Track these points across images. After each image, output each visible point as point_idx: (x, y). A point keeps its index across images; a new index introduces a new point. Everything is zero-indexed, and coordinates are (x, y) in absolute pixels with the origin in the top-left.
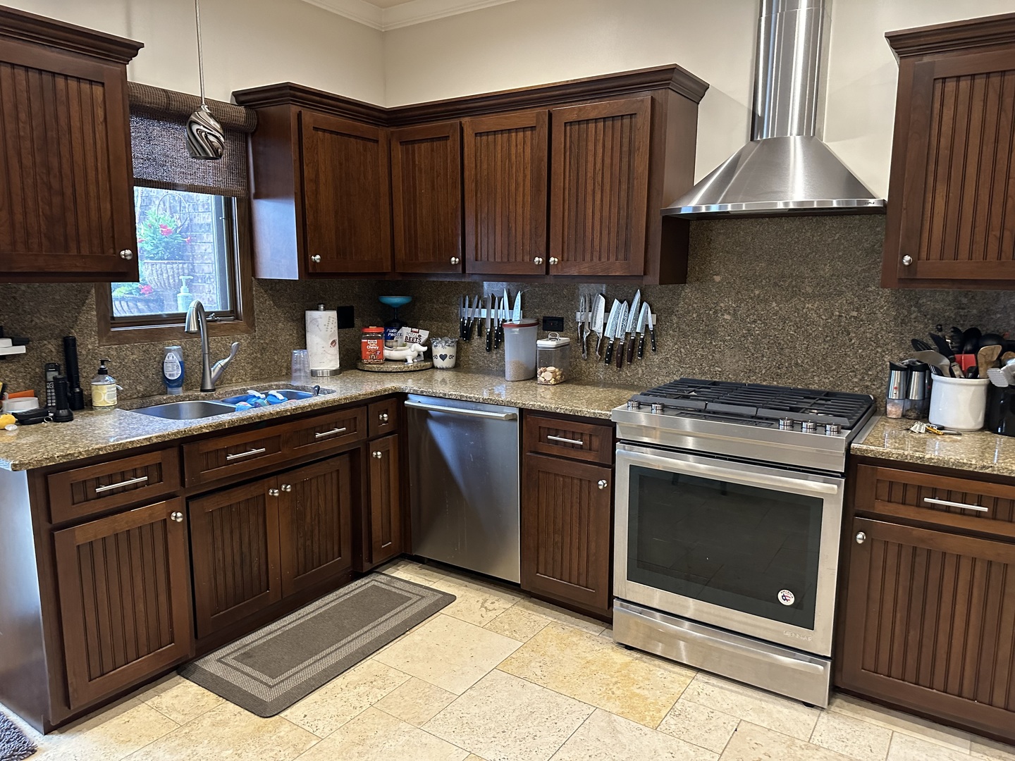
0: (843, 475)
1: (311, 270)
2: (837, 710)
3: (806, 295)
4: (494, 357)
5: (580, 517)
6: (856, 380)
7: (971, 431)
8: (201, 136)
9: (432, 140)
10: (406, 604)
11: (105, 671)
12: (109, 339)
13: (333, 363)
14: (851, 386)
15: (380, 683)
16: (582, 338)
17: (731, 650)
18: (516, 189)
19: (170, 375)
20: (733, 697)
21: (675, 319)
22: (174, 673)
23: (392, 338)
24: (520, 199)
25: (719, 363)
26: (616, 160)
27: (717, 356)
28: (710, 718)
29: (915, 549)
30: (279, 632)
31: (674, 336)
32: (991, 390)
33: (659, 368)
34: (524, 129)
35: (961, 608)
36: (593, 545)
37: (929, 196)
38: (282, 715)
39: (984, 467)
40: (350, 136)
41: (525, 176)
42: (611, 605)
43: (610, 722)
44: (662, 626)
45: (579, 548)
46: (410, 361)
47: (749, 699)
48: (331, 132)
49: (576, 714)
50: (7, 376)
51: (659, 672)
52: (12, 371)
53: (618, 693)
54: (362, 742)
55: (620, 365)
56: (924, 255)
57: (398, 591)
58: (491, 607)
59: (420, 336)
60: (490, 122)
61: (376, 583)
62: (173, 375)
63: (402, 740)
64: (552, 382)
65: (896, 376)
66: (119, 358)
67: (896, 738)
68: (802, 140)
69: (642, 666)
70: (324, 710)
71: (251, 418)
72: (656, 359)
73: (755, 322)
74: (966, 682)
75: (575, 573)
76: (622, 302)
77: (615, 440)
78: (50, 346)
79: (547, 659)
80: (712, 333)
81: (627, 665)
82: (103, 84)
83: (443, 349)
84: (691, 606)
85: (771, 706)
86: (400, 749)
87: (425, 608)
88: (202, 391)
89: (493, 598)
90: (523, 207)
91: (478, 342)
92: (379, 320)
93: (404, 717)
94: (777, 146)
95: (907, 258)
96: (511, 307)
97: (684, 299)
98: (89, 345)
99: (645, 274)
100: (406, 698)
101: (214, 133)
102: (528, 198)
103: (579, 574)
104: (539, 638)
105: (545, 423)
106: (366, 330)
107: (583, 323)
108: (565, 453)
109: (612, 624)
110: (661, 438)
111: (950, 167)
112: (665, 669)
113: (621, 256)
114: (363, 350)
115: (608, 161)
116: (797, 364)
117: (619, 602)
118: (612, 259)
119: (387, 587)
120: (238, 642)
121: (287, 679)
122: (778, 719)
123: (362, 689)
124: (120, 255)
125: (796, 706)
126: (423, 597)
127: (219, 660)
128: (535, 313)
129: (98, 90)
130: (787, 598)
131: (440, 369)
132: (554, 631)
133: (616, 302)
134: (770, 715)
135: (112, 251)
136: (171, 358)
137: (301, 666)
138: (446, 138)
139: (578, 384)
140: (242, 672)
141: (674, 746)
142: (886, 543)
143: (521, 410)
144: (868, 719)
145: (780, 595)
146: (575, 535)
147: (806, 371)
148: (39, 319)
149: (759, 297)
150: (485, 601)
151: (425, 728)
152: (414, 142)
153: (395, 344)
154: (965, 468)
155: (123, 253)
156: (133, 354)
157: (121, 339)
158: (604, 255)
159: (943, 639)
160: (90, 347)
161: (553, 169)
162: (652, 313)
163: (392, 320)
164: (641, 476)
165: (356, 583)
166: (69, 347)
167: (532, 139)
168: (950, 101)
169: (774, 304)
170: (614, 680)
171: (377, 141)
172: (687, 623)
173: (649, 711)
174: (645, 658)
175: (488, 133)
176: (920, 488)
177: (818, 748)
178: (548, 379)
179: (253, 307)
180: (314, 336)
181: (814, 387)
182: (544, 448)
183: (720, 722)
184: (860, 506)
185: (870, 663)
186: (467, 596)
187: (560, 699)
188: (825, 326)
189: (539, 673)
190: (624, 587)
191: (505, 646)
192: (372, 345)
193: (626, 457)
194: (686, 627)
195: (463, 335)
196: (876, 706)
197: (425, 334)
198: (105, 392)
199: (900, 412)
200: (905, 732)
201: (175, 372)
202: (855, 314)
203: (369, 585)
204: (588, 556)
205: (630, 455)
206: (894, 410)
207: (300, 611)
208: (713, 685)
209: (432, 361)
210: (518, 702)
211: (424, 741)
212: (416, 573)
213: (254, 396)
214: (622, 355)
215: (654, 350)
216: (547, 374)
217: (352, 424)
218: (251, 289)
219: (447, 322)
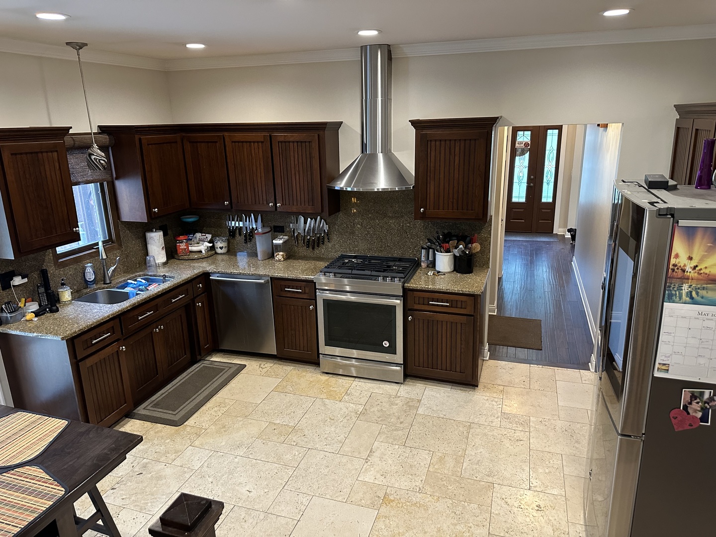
0: (402, 296)
1: (153, 217)
2: (407, 383)
3: (389, 217)
4: (249, 246)
5: (303, 323)
6: (410, 252)
7: (449, 272)
8: (97, 162)
9: (208, 142)
10: (223, 372)
11: (102, 418)
12: (58, 266)
13: (163, 259)
14: (408, 255)
15: (223, 405)
16: (294, 236)
17: (367, 367)
18: (256, 170)
19: (89, 279)
20: (369, 385)
21: (337, 227)
22: (124, 418)
23: (191, 240)
24: (259, 175)
25: (357, 246)
26: (304, 161)
27: (356, 243)
28: (361, 394)
29: (428, 320)
30: (167, 393)
31: (337, 234)
32: (455, 256)
33: (332, 249)
34: (258, 142)
35: (444, 339)
36: (309, 334)
37: (428, 185)
38: (185, 424)
39: (447, 290)
40: (163, 143)
41: (260, 164)
42: (318, 357)
43: (323, 402)
44: (341, 362)
45: (303, 336)
46: (204, 252)
47: (375, 385)
48: (155, 144)
49: (309, 401)
50: (19, 294)
51: (340, 381)
52: (21, 291)
53: (324, 391)
54: (224, 427)
55: (313, 248)
56: (428, 207)
57: (217, 367)
58: (264, 367)
59: (207, 237)
60: (239, 136)
61: (205, 365)
62: (90, 279)
63: (241, 423)
64: (282, 260)
65: (423, 252)
66: (64, 275)
67: (427, 389)
68: (383, 155)
69: (333, 380)
70: (202, 419)
71: (145, 298)
72: (330, 245)
73: (370, 228)
74: (448, 365)
75: (302, 346)
76: (312, 219)
77: (316, 289)
78: (35, 275)
79: (294, 383)
80: (353, 233)
81: (327, 380)
82: (57, 151)
83: (220, 244)
84: (355, 353)
85: (383, 386)
86: (241, 426)
87: (233, 372)
88: (104, 284)
89: (263, 363)
90: (261, 178)
91: (239, 239)
92: (180, 228)
93: (238, 415)
94: (373, 158)
95: (422, 209)
96: (256, 221)
97: (340, 219)
98: (52, 270)
99: (322, 212)
100: (237, 408)
101: (103, 158)
102: (263, 174)
103: (304, 347)
104: (288, 376)
105: (283, 283)
106: (179, 239)
107: (294, 229)
108: (293, 295)
109: (319, 365)
110: (335, 287)
111: (435, 174)
112: (343, 379)
113: (311, 204)
114: (178, 249)
115: (300, 161)
116: (388, 246)
117: (322, 355)
118: (307, 204)
119: (211, 366)
120: (149, 400)
121: (181, 410)
122: (386, 390)
123: (216, 409)
124: (73, 230)
125: (392, 384)
126: (230, 368)
127: (144, 409)
128: (269, 224)
129: (55, 154)
130: (386, 344)
131: (220, 254)
132: (294, 372)
133: (309, 219)
134: (383, 388)
135: (69, 229)
136: (89, 270)
137: (185, 405)
138: (216, 142)
139: (294, 259)
140: (158, 411)
141: (348, 406)
142: (419, 319)
143: (271, 278)
144: (418, 384)
145: (384, 343)
146: (301, 330)
147: (391, 249)
148: (28, 263)
149: (371, 217)
150: (261, 365)
151: (249, 417)
152: (197, 142)
153: (193, 242)
154: (441, 290)
155: (74, 229)
156: (70, 271)
157: (64, 265)
158: (303, 204)
159: (439, 351)
160: (52, 272)
161: (274, 162)
162: (326, 224)
163: (190, 230)
164: (328, 303)
165: (194, 366)
166: (44, 274)
167: (262, 147)
168: (433, 148)
169: (377, 221)
170: (322, 387)
171: (176, 142)
172: (354, 360)
173: (337, 395)
174: (334, 376)
175: (238, 142)
176: (428, 298)
177: (399, 397)
178: (280, 259)
179: (120, 235)
180: (152, 246)
181: (395, 255)
182: (284, 294)
183: (364, 394)
184: (409, 306)
185: (417, 364)
186: (252, 365)
187: (302, 398)
188: (398, 230)
189: (291, 389)
190: (324, 349)
191: (274, 382)
192: (183, 246)
193: (321, 296)
194: (354, 362)
195: (230, 235)
196: (421, 379)
197: (209, 237)
198: (66, 295)
199: (426, 265)
200: (430, 386)
201: (91, 277)
202: (408, 225)
203: (202, 366)
204: (307, 338)
205: (323, 295)
206: (424, 265)
207: (173, 382)
208: (362, 382)
209: (215, 250)
210: (285, 402)
211: (250, 422)
212: (222, 357)
213: (132, 283)
214: (314, 243)
215: (329, 241)
216: (280, 256)
217: (186, 292)
218: (118, 227)
219: (220, 228)
